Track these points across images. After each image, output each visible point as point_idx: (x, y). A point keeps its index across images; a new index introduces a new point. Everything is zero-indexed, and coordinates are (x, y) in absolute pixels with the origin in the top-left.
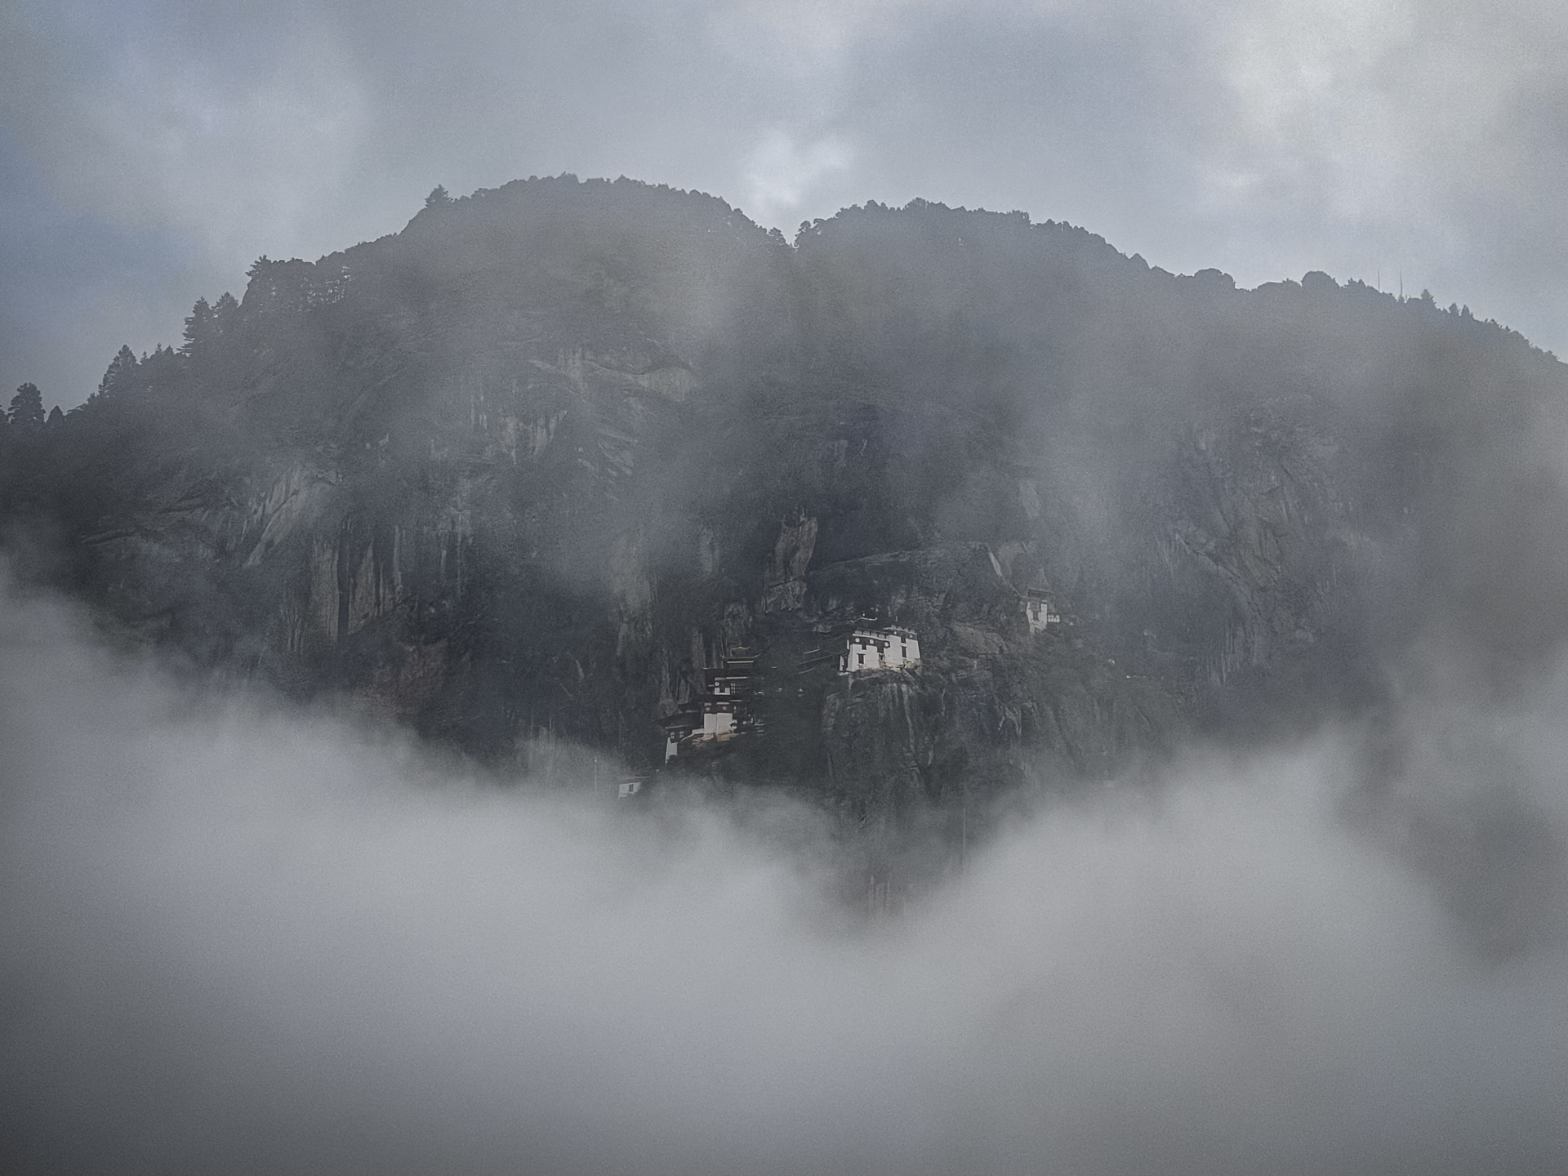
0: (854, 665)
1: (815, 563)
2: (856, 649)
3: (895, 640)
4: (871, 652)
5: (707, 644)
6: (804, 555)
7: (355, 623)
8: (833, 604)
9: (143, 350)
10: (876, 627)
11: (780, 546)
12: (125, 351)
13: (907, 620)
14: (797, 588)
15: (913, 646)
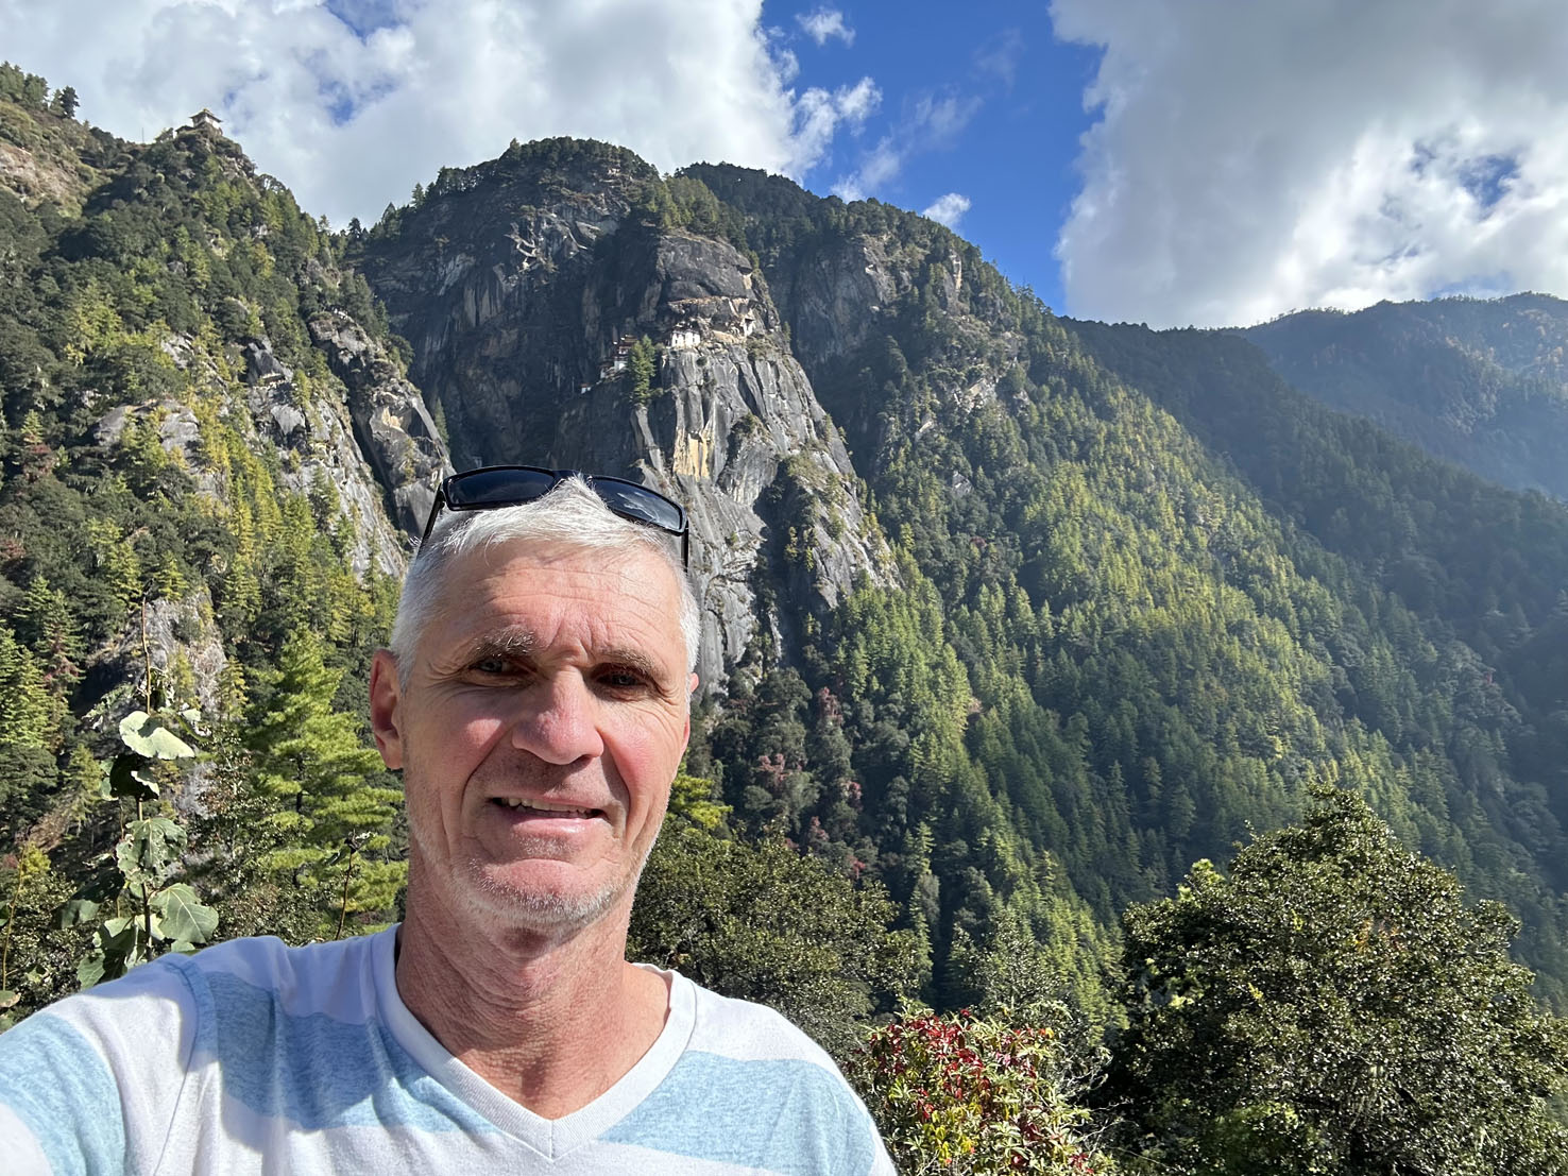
0: (674, 345)
1: (659, 303)
2: (674, 337)
3: (689, 335)
4: (681, 337)
5: (619, 333)
6: (655, 299)
7: (482, 320)
8: (667, 319)
9: (398, 206)
10: (684, 329)
11: (646, 295)
12: (391, 205)
13: (696, 327)
14: (652, 312)
15: (697, 337)
